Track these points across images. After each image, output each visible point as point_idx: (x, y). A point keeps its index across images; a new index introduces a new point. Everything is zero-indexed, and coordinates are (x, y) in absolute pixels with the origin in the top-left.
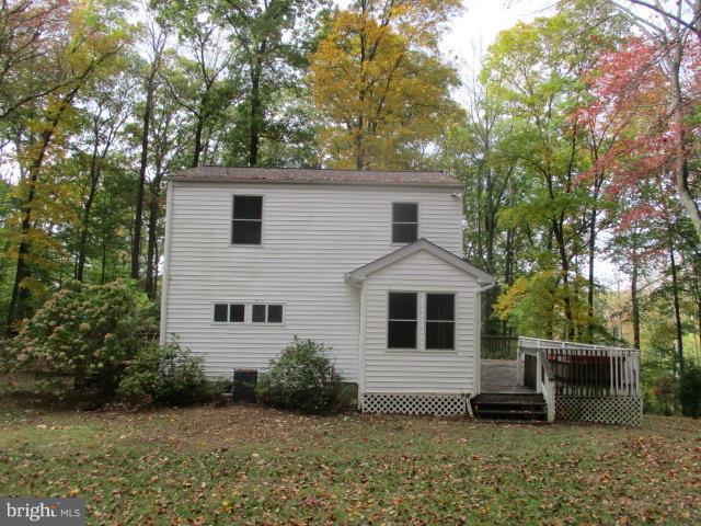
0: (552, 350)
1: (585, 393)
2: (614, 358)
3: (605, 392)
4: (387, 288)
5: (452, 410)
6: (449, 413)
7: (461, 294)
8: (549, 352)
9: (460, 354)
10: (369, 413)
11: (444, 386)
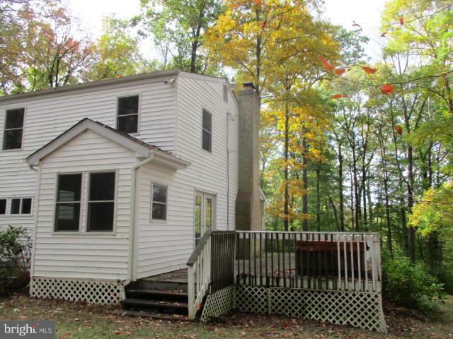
0: (267, 234)
1: (306, 286)
2: (342, 244)
3: (331, 284)
4: (57, 171)
5: (109, 298)
6: (106, 301)
7: (121, 172)
8: (264, 237)
9: (119, 236)
10: (36, 298)
11: (102, 271)
